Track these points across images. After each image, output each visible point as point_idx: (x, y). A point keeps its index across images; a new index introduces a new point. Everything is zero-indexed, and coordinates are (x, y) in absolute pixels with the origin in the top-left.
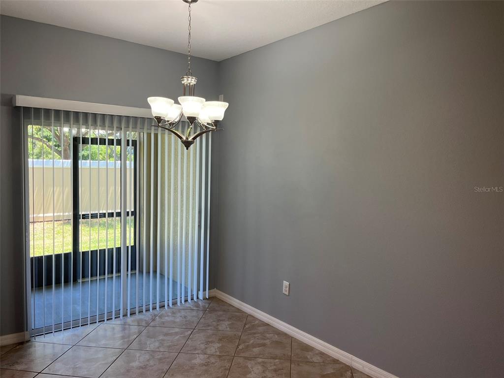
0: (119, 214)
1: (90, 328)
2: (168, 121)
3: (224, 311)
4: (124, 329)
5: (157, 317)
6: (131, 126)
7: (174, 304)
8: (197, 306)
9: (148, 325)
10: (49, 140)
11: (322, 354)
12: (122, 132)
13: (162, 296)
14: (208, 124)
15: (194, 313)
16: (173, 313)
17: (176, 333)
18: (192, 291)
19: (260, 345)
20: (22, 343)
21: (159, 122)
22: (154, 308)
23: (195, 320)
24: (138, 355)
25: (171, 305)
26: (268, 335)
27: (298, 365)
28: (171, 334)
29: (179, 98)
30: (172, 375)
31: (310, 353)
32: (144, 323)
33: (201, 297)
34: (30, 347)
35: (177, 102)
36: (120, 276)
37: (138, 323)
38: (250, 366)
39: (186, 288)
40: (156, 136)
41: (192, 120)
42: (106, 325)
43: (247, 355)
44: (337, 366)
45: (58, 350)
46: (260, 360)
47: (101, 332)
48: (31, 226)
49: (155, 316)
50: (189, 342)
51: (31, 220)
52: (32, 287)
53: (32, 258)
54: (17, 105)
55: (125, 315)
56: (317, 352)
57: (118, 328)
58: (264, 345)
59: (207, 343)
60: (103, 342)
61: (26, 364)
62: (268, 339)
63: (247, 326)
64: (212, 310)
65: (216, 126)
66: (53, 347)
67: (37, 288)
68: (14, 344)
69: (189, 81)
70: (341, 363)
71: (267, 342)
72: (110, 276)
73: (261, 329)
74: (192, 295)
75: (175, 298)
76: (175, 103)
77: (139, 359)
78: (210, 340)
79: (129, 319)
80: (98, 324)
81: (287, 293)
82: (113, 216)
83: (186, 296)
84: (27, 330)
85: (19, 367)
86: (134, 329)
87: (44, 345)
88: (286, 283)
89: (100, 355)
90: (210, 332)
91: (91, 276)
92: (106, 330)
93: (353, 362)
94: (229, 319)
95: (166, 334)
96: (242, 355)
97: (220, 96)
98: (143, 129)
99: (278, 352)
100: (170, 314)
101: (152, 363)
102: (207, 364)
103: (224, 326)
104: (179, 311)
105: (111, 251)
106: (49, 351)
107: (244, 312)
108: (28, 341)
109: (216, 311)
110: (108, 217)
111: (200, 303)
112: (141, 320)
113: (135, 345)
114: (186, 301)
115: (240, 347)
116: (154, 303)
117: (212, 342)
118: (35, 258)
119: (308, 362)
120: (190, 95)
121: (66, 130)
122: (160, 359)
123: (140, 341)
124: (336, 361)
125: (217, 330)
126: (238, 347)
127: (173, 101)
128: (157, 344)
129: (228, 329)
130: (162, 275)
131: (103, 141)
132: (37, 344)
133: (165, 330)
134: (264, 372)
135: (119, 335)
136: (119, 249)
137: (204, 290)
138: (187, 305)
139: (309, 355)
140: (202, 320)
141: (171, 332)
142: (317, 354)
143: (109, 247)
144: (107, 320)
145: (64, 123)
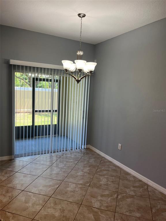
0: (50, 111)
1: (37, 156)
2: (70, 71)
3: (92, 154)
4: (51, 158)
5: (64, 155)
6: (56, 73)
7: (72, 149)
8: (81, 151)
9: (60, 157)
10: (26, 79)
11: (134, 177)
12: (52, 76)
13: (67, 146)
14: (88, 72)
15: (80, 154)
16: (71, 153)
17: (71, 162)
18: (79, 145)
19: (106, 170)
20: (11, 160)
21: (66, 71)
22: (63, 151)
23: (80, 157)
24: (55, 169)
25: (70, 150)
26: (110, 166)
27: (123, 180)
28: (69, 162)
29: (75, 61)
30: (69, 178)
31: (129, 176)
32: (59, 156)
33: (83, 148)
34: (14, 161)
35: (74, 63)
36: (50, 137)
37: (56, 156)
38: (101, 178)
39: (77, 143)
40: (66, 78)
41: (80, 70)
42: (44, 156)
43: (101, 173)
44: (141, 183)
45: (25, 163)
46: (106, 176)
47: (42, 158)
48: (16, 114)
49: (64, 154)
50: (77, 166)
51: (16, 112)
52: (16, 138)
53: (16, 127)
54: (10, 64)
55: (51, 152)
56: (132, 176)
57: (48, 157)
58: (108, 170)
59: (84, 167)
60: (42, 162)
61: (12, 168)
62: (110, 168)
63: (101, 162)
64: (87, 154)
65: (91, 73)
66: (23, 162)
67: (18, 139)
68: (8, 160)
69: (80, 53)
70: (143, 182)
71: (110, 169)
72: (49, 136)
73: (108, 164)
74: (79, 147)
75: (72, 148)
76: (73, 63)
77: (56, 170)
78: (85, 166)
79: (53, 154)
80: (40, 155)
81: (120, 149)
82: (47, 112)
83: (77, 147)
84: (13, 155)
85: (9, 169)
86: (55, 158)
87: (20, 161)
88: (120, 145)
89: (41, 167)
90: (85, 163)
91: (38, 136)
92: (43, 158)
93: (148, 182)
94: (94, 158)
95: (67, 162)
96: (98, 173)
97: (95, 60)
98: (61, 75)
99: (114, 174)
100: (69, 154)
101: (61, 172)
102: (83, 176)
103: (92, 161)
104: (73, 152)
105: (46, 126)
106: (21, 164)
107: (101, 156)
108: (14, 159)
109: (89, 154)
110: (46, 112)
111: (82, 150)
112: (58, 155)
113: (55, 165)
114: (76, 149)
115: (98, 170)
116: (63, 149)
117: (86, 167)
118: (17, 127)
119: (127, 180)
120: (80, 59)
121: (30, 74)
122: (64, 171)
123: (57, 163)
124: (140, 181)
125: (89, 162)
126: (97, 170)
127: (72, 62)
128: (63, 165)
129: (93, 162)
130: (67, 137)
131: (47, 80)
132: (17, 161)
133: (67, 160)
134: (107, 181)
135: (49, 160)
136: (49, 126)
137: (84, 145)
138: (77, 150)
139: (128, 177)
140: (83, 157)
141: (69, 161)
142: (132, 177)
143: (45, 124)
144: (44, 154)
145: (29, 72)
